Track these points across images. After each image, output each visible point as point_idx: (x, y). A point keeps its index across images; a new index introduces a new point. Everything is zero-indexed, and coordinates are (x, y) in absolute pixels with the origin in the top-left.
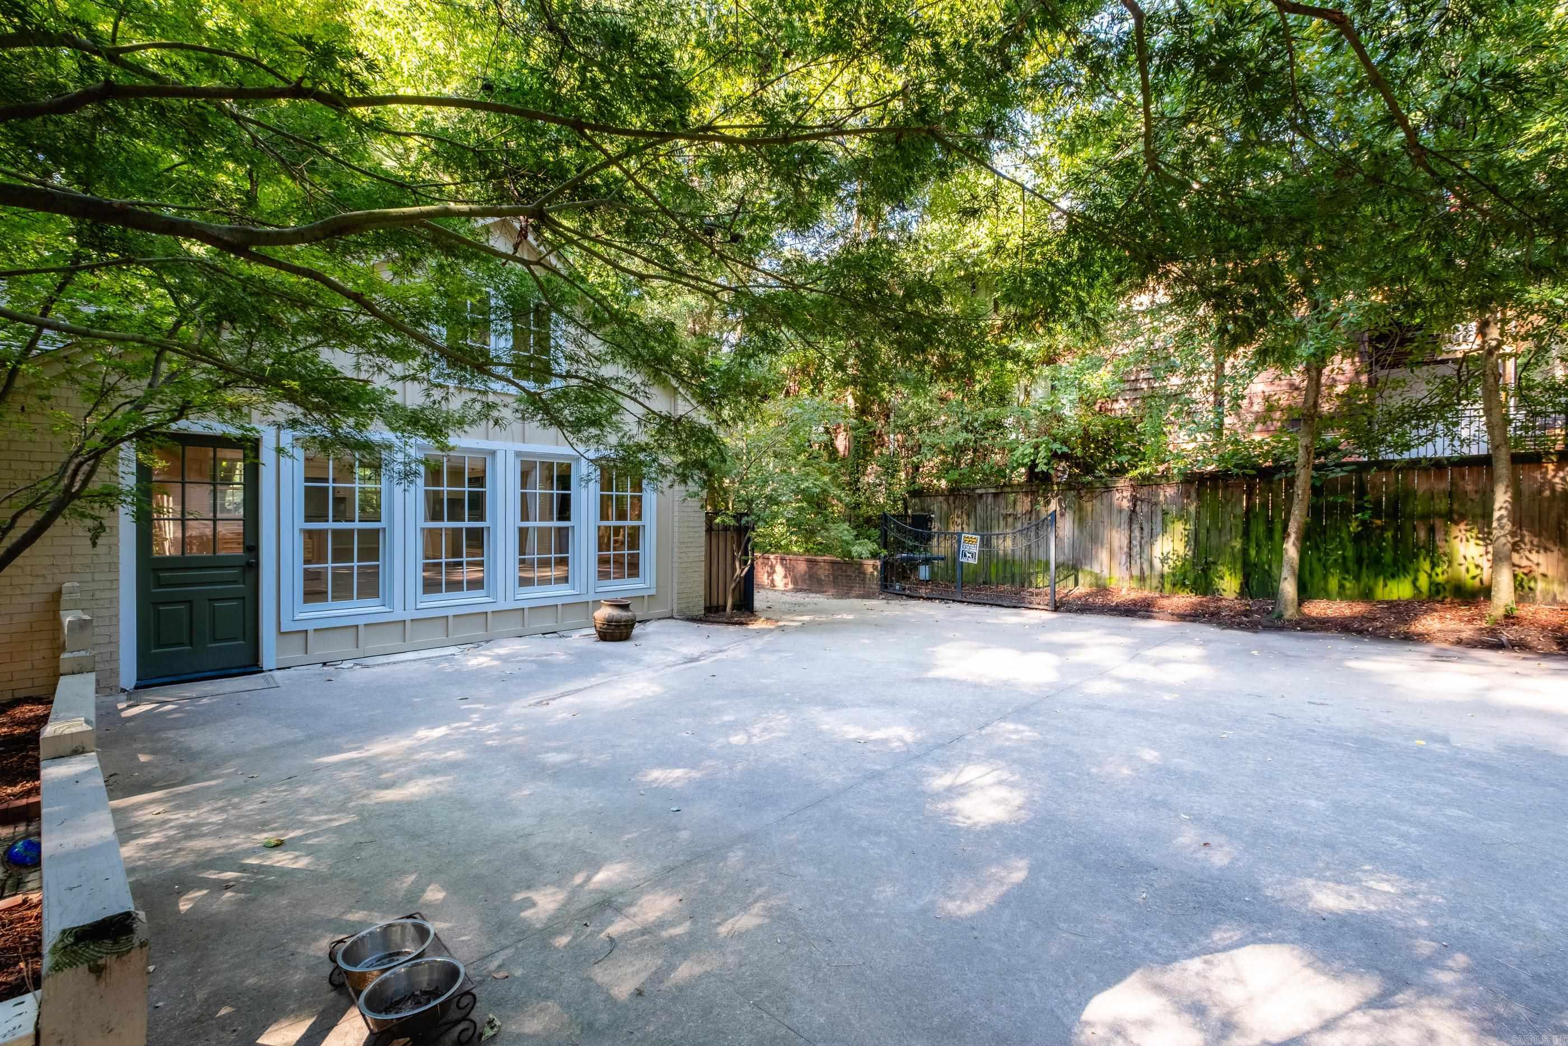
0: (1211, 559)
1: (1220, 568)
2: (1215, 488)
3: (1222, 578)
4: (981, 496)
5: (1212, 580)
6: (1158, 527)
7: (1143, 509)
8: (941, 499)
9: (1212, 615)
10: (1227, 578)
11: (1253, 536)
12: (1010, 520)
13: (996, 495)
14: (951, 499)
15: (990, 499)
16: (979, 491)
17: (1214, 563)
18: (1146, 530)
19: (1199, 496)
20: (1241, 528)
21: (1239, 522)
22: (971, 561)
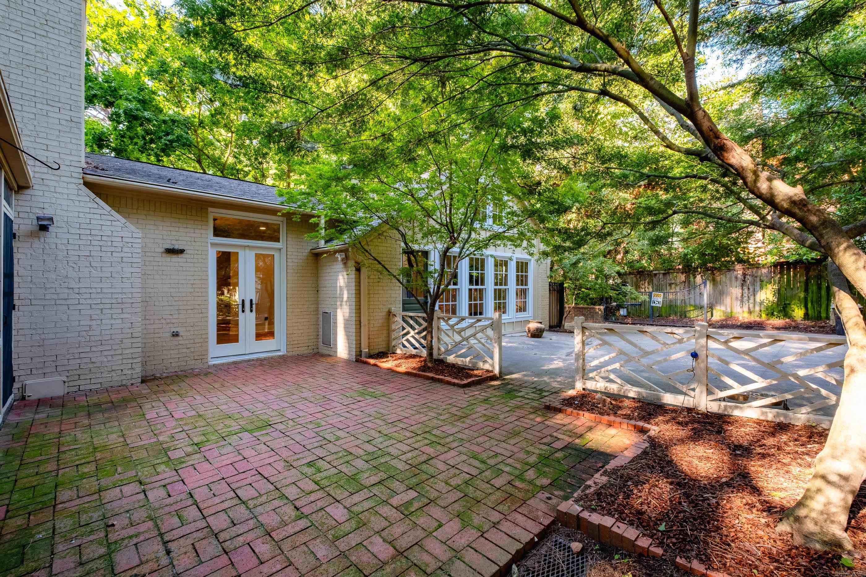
0: (788, 302)
1: (793, 306)
2: (788, 270)
3: (793, 311)
4: (656, 275)
5: (788, 312)
6: (758, 288)
7: (749, 279)
8: (633, 276)
9: (795, 327)
10: (796, 310)
11: (810, 291)
12: (673, 286)
13: (664, 274)
14: (638, 276)
15: (661, 276)
16: (654, 272)
17: (789, 304)
18: (751, 289)
19: (781, 273)
20: (803, 287)
21: (803, 285)
22: (658, 305)
